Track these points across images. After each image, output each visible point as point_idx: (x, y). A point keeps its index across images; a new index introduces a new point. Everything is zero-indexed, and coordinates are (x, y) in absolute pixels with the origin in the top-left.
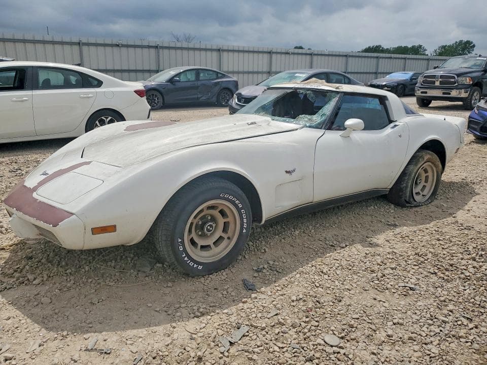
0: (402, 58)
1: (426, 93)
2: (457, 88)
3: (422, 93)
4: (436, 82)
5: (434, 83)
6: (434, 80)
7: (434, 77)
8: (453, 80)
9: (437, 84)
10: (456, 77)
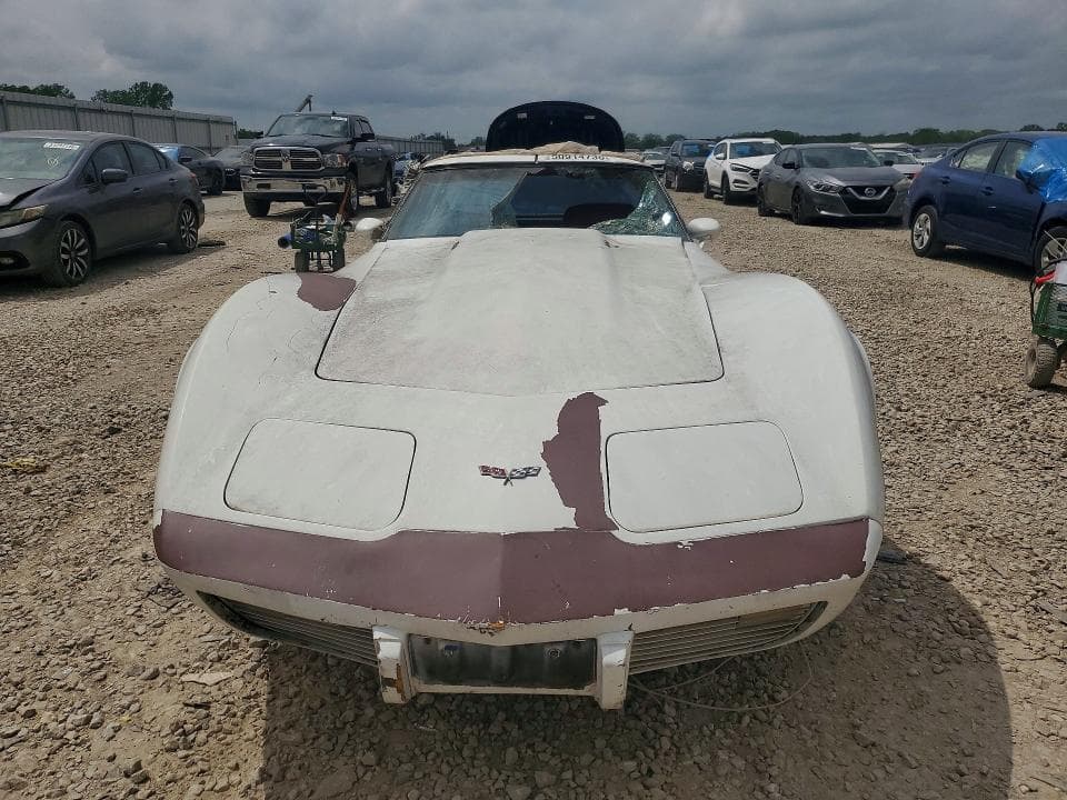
0: (123, 113)
1: (268, 186)
2: (326, 176)
3: (259, 186)
4: (284, 164)
5: (279, 165)
6: (280, 159)
7: (277, 153)
8: (315, 159)
9: (287, 167)
10: (319, 152)
